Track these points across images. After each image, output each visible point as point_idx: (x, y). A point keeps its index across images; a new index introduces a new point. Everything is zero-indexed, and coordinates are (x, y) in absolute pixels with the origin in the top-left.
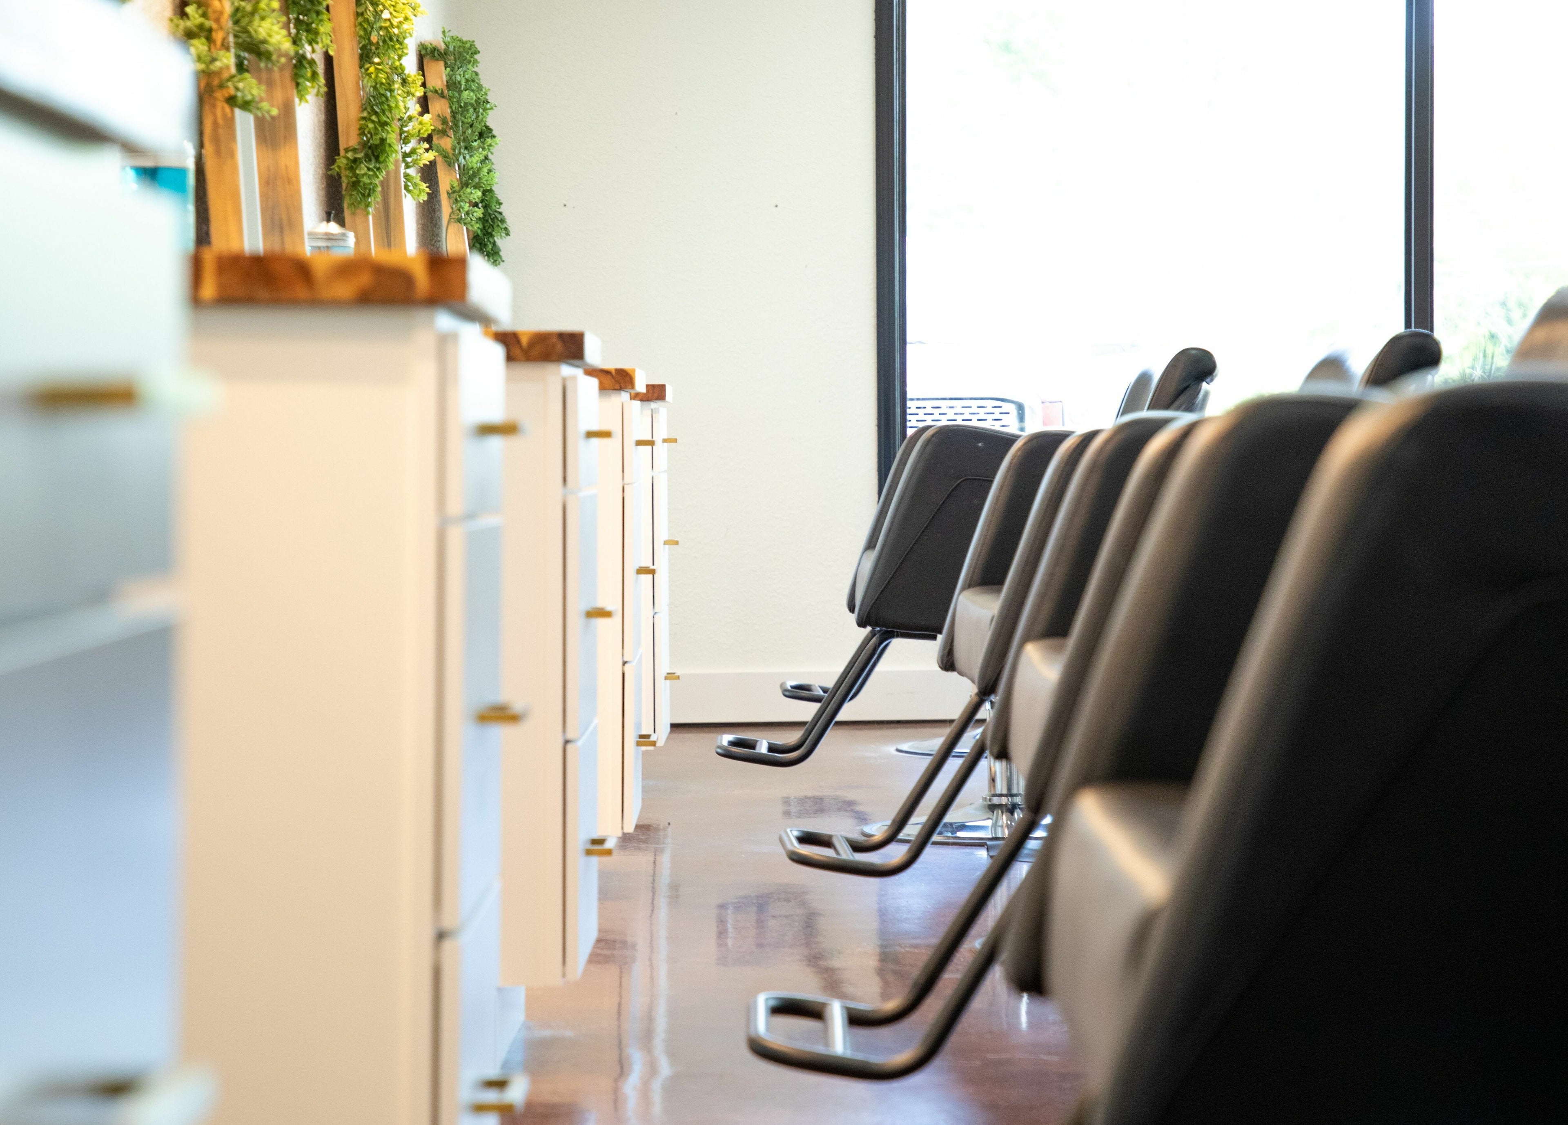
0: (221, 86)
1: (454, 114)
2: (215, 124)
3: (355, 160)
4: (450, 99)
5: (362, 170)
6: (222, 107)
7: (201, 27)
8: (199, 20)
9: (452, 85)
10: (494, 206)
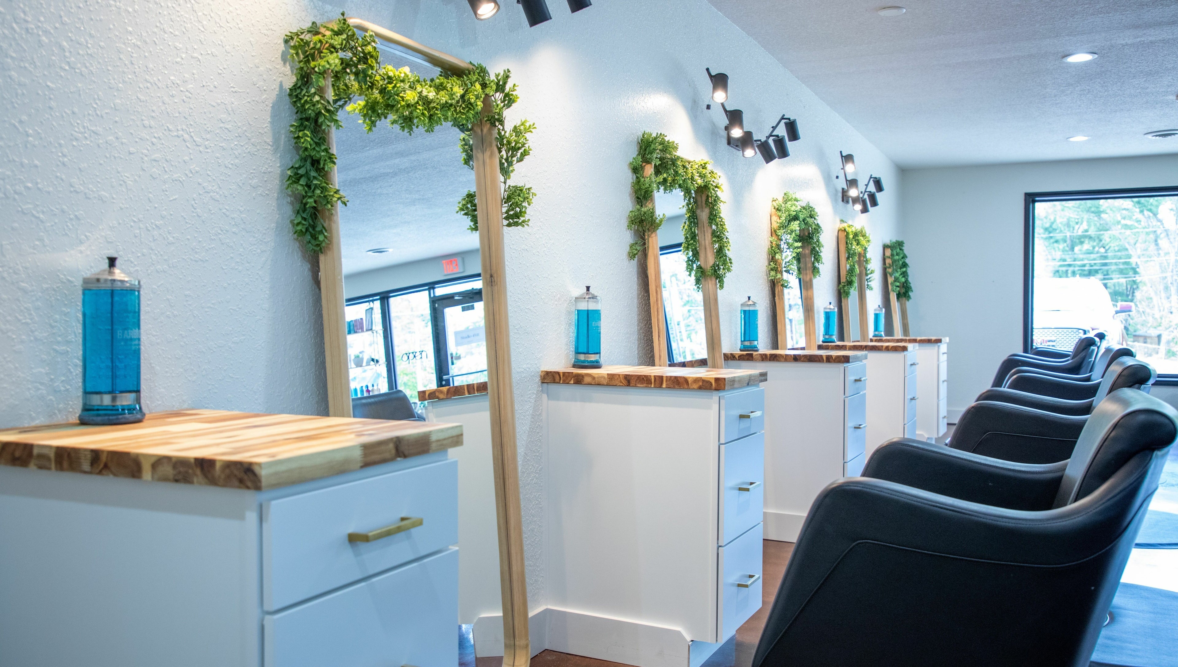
0: (780, 282)
1: (892, 263)
2: (778, 291)
3: (844, 286)
4: (892, 259)
5: (846, 288)
6: (780, 287)
7: (774, 267)
8: (774, 266)
9: (892, 255)
10: (908, 284)
